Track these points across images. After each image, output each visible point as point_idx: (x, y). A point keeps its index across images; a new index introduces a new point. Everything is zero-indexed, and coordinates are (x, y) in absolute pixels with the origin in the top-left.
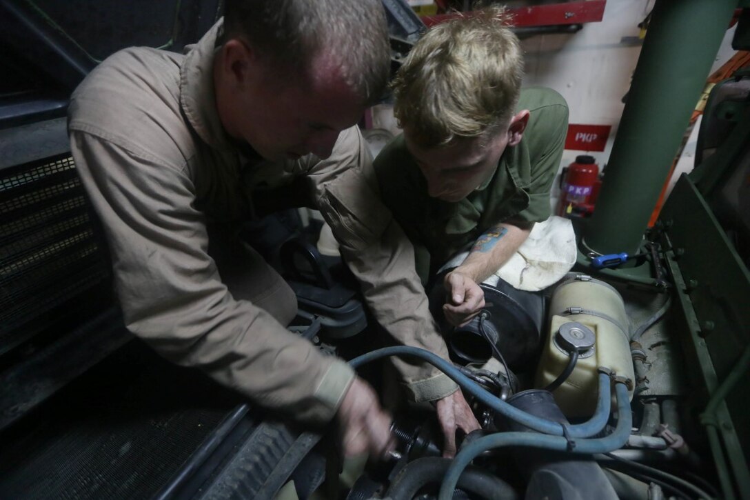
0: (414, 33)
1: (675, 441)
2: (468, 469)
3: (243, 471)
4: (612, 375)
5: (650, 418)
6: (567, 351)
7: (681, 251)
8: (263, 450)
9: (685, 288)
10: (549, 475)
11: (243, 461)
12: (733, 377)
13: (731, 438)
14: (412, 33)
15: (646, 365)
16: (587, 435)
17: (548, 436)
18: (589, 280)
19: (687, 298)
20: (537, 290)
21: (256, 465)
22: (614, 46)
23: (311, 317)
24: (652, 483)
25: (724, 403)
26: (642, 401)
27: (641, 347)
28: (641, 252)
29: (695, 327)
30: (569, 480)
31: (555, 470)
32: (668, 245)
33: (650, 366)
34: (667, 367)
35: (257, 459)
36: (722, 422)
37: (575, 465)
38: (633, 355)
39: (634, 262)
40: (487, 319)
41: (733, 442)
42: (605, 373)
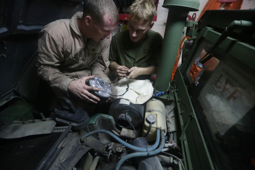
1: (175, 145)
2: (122, 165)
4: (160, 129)
5: (171, 138)
6: (149, 123)
7: (177, 90)
9: (178, 101)
10: (144, 163)
12: (186, 126)
13: (186, 143)
15: (170, 123)
16: (153, 149)
17: (142, 152)
18: (155, 100)
19: (178, 104)
20: (142, 104)
22: (162, 25)
23: (68, 123)
24: (171, 157)
25: (185, 133)
26: (169, 133)
27: (168, 118)
28: (169, 90)
29: (180, 112)
30: (149, 164)
31: (145, 161)
32: (175, 88)
33: (171, 123)
34: (174, 123)
37: (150, 159)
38: (166, 121)
39: (167, 93)
40: (127, 115)
41: (186, 144)
42: (158, 129)
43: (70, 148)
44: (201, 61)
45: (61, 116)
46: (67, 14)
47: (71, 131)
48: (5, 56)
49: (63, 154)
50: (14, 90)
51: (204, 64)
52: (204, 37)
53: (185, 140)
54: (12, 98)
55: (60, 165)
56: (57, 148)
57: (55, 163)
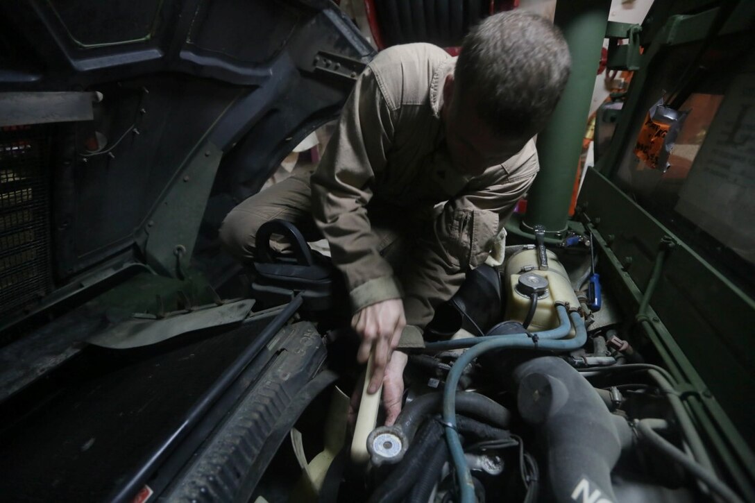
0: (367, 56)
1: (622, 344)
3: (243, 428)
4: (566, 305)
5: (599, 347)
6: (528, 296)
7: (598, 220)
8: (261, 408)
9: (606, 243)
11: (241, 420)
13: (660, 327)
14: (365, 56)
18: (534, 248)
19: (609, 250)
21: (256, 422)
23: (291, 293)
25: (650, 307)
26: (591, 337)
29: (619, 267)
32: (587, 220)
35: (256, 416)
36: (651, 319)
38: (579, 299)
41: (662, 329)
42: (560, 304)
43: (301, 352)
44: (669, 104)
45: (272, 274)
46: (285, 42)
47: (298, 316)
48: (138, 133)
49: (284, 364)
50: (135, 245)
51: (680, 109)
52: (667, 42)
53: (657, 321)
54: (127, 265)
55: (278, 386)
56: (264, 348)
57: (263, 380)
